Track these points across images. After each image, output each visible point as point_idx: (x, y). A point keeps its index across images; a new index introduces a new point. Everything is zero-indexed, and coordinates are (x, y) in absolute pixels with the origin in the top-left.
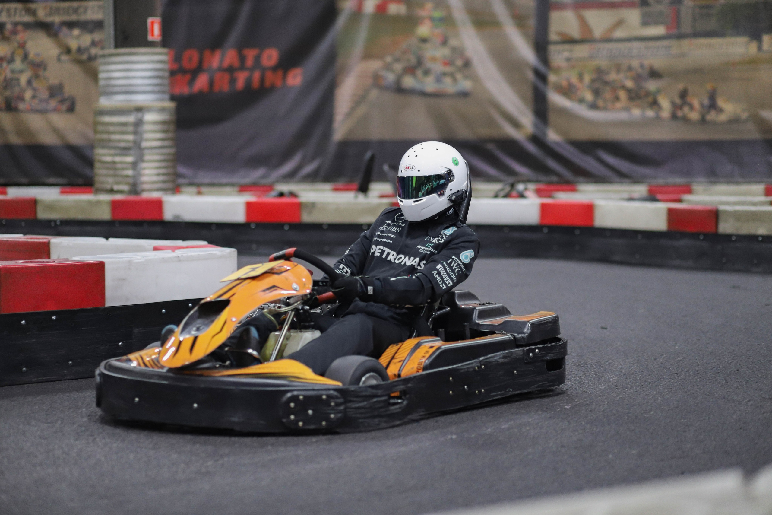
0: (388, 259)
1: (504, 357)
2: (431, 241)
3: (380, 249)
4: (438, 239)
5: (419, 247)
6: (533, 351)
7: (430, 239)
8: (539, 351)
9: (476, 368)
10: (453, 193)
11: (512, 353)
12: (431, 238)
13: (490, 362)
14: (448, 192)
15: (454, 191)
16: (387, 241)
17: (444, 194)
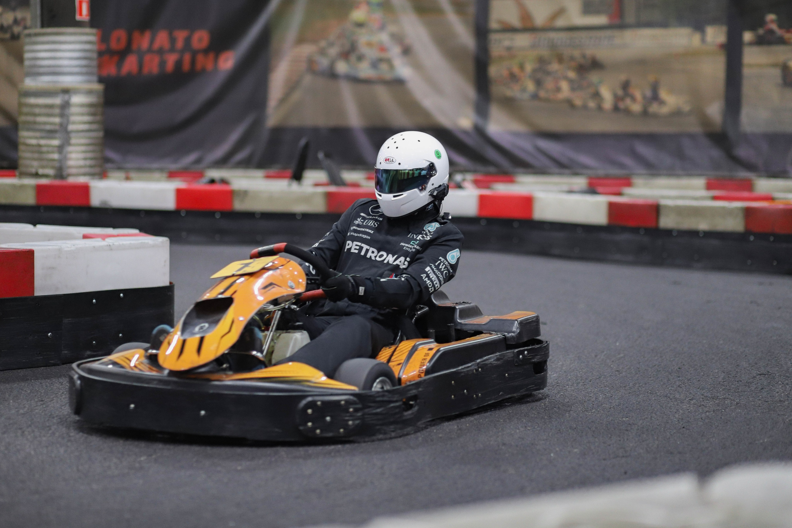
0: (368, 256)
1: (498, 359)
2: (415, 238)
3: (356, 245)
4: (422, 236)
5: (402, 244)
6: (522, 352)
7: (413, 236)
8: (528, 353)
9: (475, 371)
10: (435, 188)
11: (503, 355)
12: (415, 235)
13: (486, 365)
14: (430, 186)
15: (436, 186)
16: (365, 236)
17: (425, 189)
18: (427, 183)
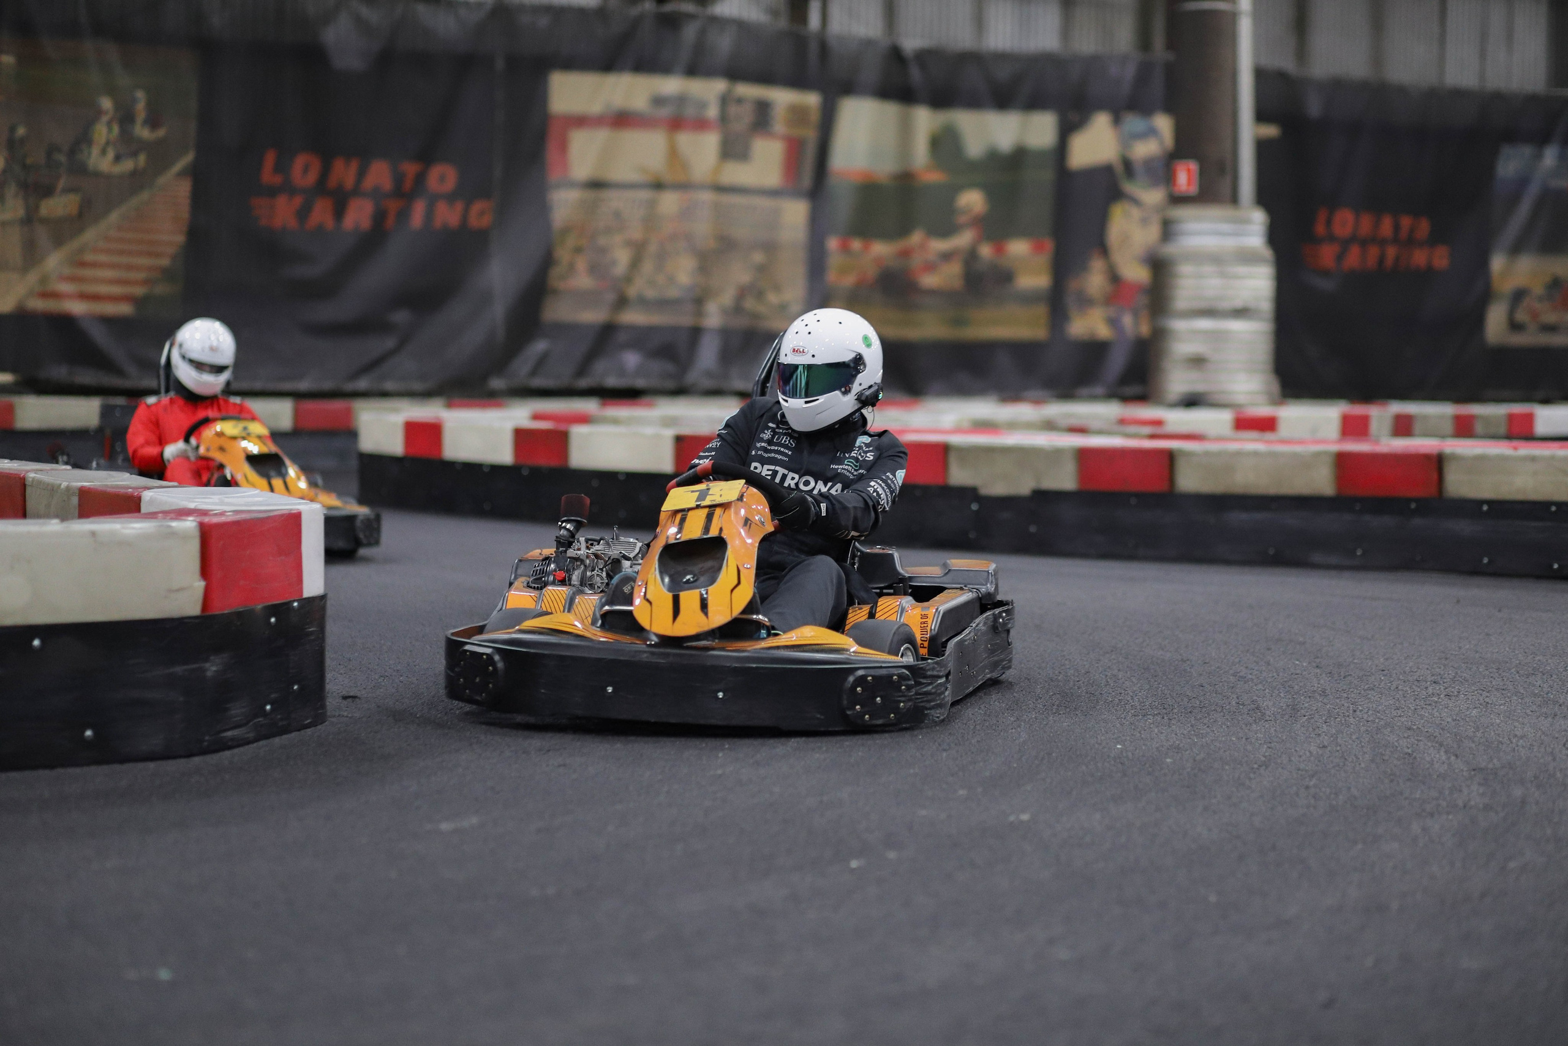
0: (786, 485)
2: (847, 456)
3: (768, 470)
8: (1006, 616)
10: (864, 389)
15: (864, 386)
16: (779, 457)
17: (850, 391)
18: (852, 383)
